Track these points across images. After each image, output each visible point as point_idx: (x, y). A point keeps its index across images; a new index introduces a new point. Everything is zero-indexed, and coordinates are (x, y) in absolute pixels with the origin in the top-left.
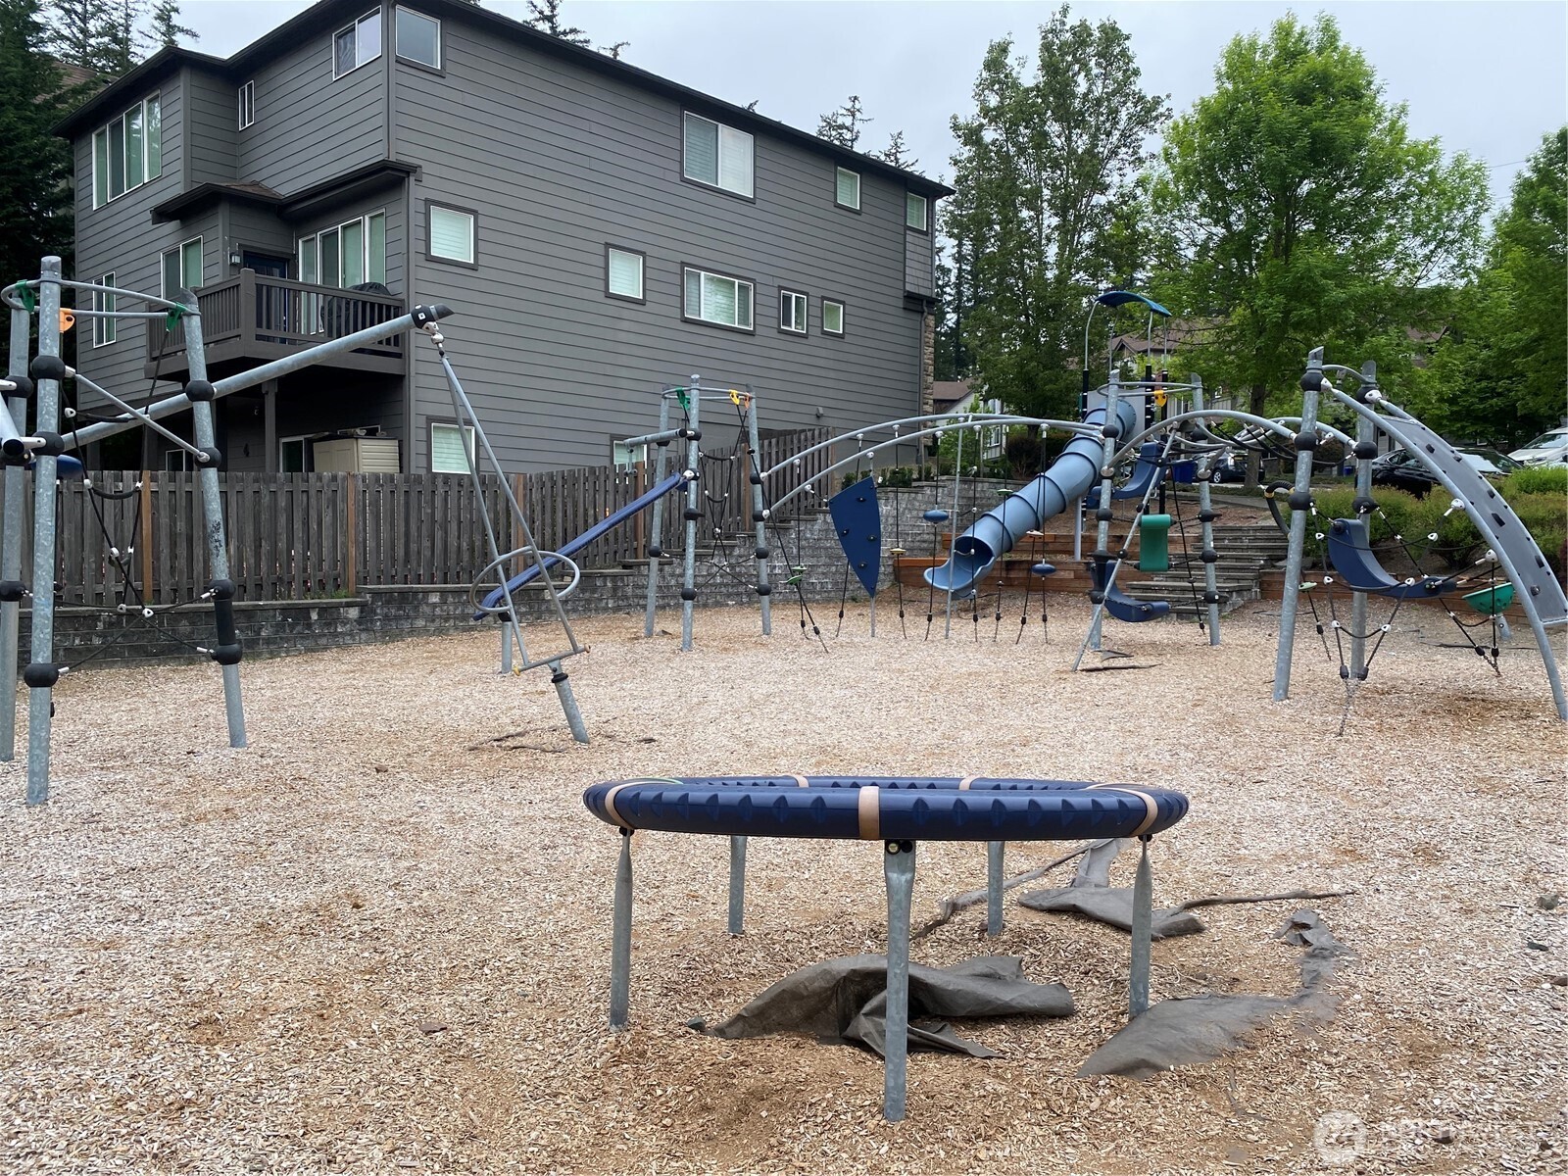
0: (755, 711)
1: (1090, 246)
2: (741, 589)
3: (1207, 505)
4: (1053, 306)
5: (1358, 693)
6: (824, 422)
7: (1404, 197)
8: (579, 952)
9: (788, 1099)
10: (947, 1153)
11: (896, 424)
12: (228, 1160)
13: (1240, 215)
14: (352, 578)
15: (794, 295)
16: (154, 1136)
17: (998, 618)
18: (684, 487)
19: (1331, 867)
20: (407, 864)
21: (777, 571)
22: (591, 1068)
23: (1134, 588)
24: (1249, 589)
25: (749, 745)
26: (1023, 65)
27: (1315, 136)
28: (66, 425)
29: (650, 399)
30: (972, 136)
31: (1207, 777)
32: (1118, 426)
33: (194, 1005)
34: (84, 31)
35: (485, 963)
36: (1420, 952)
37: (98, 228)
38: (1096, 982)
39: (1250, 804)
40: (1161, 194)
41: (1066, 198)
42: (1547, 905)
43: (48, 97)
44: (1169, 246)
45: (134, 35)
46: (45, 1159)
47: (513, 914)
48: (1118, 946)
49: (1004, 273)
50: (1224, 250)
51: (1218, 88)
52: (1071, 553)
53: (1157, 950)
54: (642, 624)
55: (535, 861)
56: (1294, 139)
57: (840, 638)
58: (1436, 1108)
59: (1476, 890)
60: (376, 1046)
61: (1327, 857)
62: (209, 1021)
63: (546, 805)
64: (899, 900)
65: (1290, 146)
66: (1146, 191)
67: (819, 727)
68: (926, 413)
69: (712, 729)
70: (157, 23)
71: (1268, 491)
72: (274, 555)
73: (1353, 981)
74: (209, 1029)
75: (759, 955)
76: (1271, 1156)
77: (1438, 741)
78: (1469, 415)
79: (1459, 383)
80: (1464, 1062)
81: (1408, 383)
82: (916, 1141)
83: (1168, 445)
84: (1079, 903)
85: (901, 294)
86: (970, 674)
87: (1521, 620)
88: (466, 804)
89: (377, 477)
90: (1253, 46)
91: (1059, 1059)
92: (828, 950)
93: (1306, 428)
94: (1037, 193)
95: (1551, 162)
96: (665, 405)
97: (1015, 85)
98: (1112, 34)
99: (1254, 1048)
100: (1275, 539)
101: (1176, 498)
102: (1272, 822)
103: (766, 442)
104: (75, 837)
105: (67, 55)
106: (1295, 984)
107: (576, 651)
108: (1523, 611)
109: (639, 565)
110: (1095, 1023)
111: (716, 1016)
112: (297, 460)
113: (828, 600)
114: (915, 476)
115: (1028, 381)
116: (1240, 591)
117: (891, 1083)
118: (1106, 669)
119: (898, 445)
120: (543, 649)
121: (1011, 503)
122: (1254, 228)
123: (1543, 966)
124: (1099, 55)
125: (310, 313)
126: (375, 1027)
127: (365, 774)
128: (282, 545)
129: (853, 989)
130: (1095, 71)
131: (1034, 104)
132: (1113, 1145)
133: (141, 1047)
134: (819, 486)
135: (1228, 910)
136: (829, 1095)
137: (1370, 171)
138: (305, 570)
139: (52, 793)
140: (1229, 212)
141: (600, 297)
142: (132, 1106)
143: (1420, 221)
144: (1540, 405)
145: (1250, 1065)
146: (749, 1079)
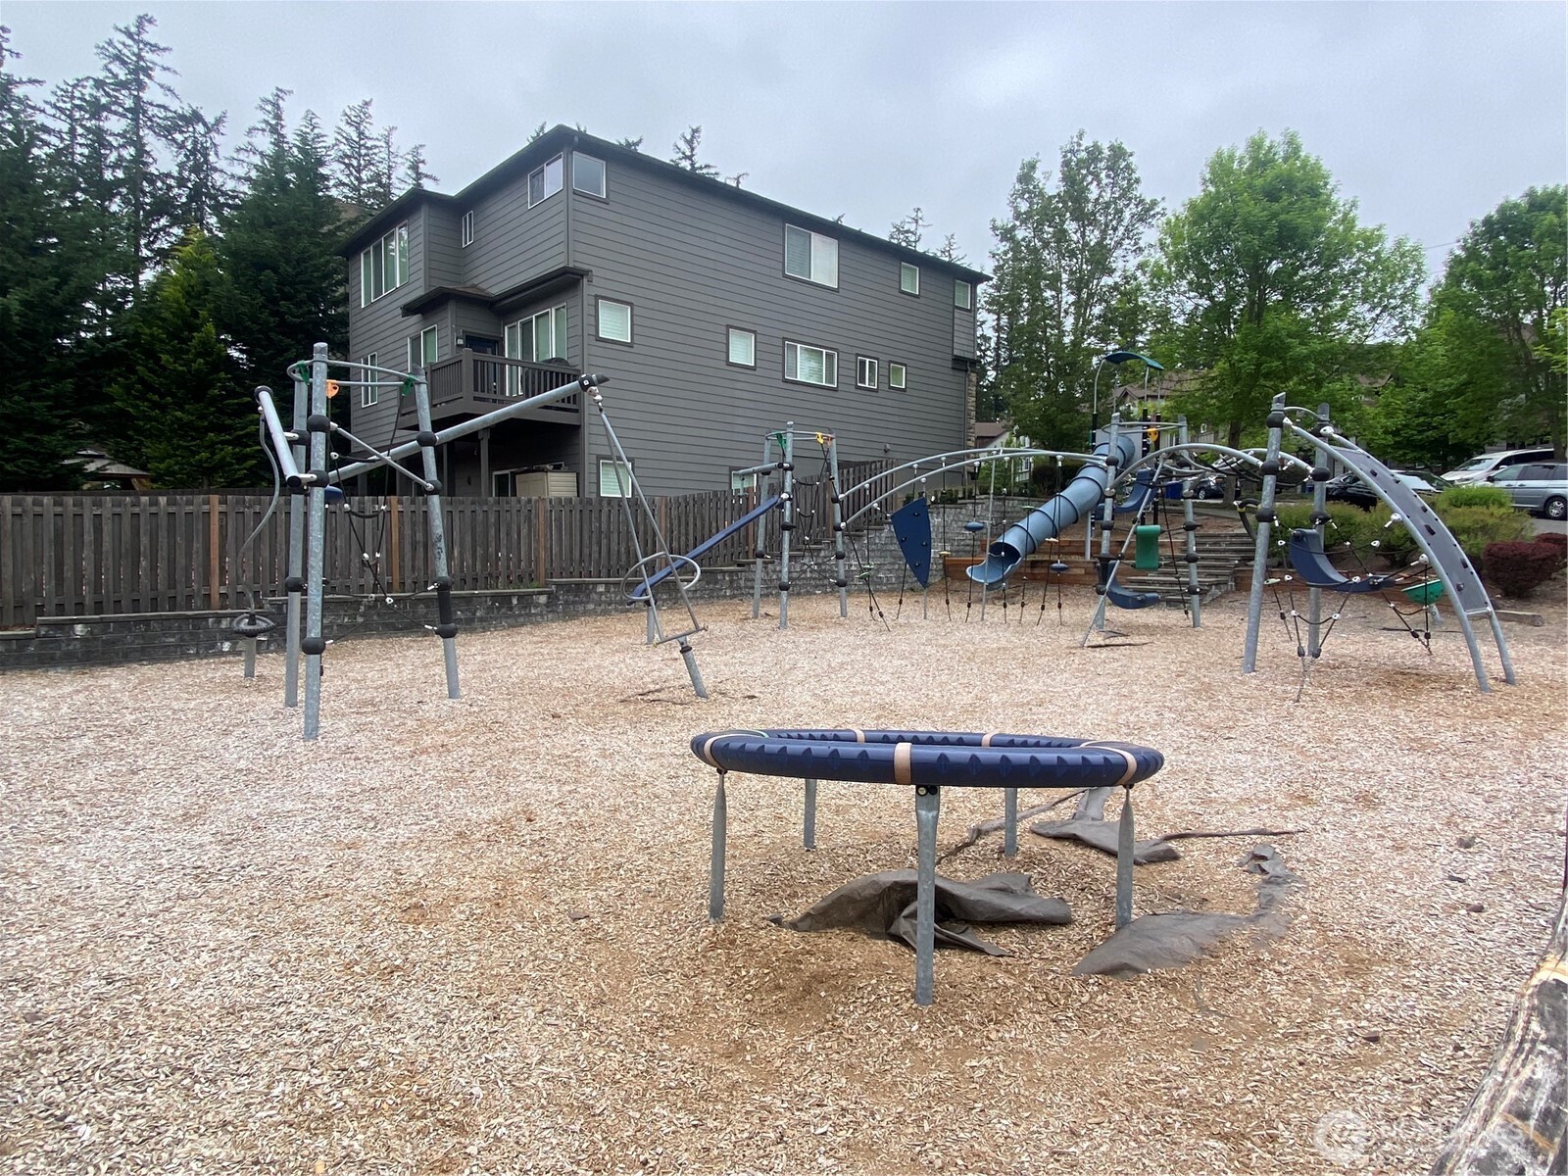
0: (833, 676)
1: (1099, 317)
2: (826, 582)
3: (1190, 518)
4: (1071, 363)
5: (1312, 668)
6: (890, 455)
7: (1354, 273)
8: (691, 859)
9: (839, 982)
10: (965, 1033)
11: (943, 456)
12: (422, 1013)
13: (1221, 290)
14: (543, 574)
15: (868, 360)
16: (371, 992)
17: (1023, 605)
18: (781, 506)
19: (1286, 809)
20: (569, 788)
21: (853, 568)
22: (693, 951)
23: (1132, 582)
24: (1226, 583)
25: (826, 702)
26: (1047, 179)
27: (1282, 226)
28: (332, 465)
29: (759, 440)
30: (1007, 235)
31: (1185, 733)
32: (1119, 456)
33: (406, 893)
34: (359, 179)
35: (620, 866)
36: (1358, 881)
37: (366, 321)
38: (1090, 897)
39: (1223, 756)
40: (1157, 274)
41: (1080, 280)
42: (1465, 844)
43: (331, 227)
44: (1164, 316)
45: (394, 180)
46: (293, 1007)
47: (645, 829)
48: (1110, 869)
49: (1032, 340)
50: (1207, 317)
51: (1204, 191)
52: (1083, 554)
53: (1138, 872)
54: (751, 608)
55: (663, 787)
56: (1264, 228)
57: (900, 620)
58: (1366, 1012)
59: (1406, 831)
60: (536, 929)
61: (1281, 800)
62: (416, 906)
63: (674, 745)
64: (927, 831)
65: (1261, 235)
66: (1144, 273)
67: (881, 689)
68: (969, 448)
69: (798, 689)
70: (410, 172)
71: (1241, 506)
72: (486, 558)
73: (1301, 903)
74: (417, 912)
75: (827, 865)
76: (1228, 1046)
77: (1378, 708)
78: (1410, 444)
79: (1400, 419)
80: (1391, 974)
81: (1358, 419)
82: (940, 1022)
83: (1158, 472)
84: (1079, 833)
85: (950, 357)
86: (999, 649)
87: (1450, 609)
88: (617, 743)
89: (560, 499)
90: (1231, 158)
91: (1058, 959)
92: (880, 863)
93: (1270, 457)
94: (1057, 277)
95: (1476, 243)
96: (767, 446)
97: (1041, 194)
98: (1118, 153)
99: (1217, 957)
100: (1247, 544)
101: (1165, 511)
102: (1238, 772)
103: (845, 471)
104: (335, 764)
105: (346, 197)
106: (1254, 905)
107: (698, 629)
108: (1449, 601)
109: (749, 564)
110: (1088, 931)
111: (791, 912)
112: (504, 488)
113: (892, 590)
114: (960, 495)
115: (1049, 421)
116: (1218, 584)
117: (922, 975)
118: (1107, 646)
119: (944, 472)
120: (678, 627)
121: (1035, 518)
122: (1232, 298)
123: (1460, 895)
124: (1108, 168)
125: (512, 380)
126: (536, 915)
127: (544, 719)
128: (492, 550)
129: (895, 896)
130: (1105, 181)
131: (1056, 208)
132: (1099, 1033)
133: (367, 924)
134: (883, 504)
135: (1200, 843)
136: (874, 981)
137: (1327, 253)
138: (508, 568)
139: (321, 731)
140: (1211, 287)
141: (723, 365)
142: (357, 969)
143: (1368, 291)
144: (1467, 436)
145: (1214, 970)
146: (813, 964)
